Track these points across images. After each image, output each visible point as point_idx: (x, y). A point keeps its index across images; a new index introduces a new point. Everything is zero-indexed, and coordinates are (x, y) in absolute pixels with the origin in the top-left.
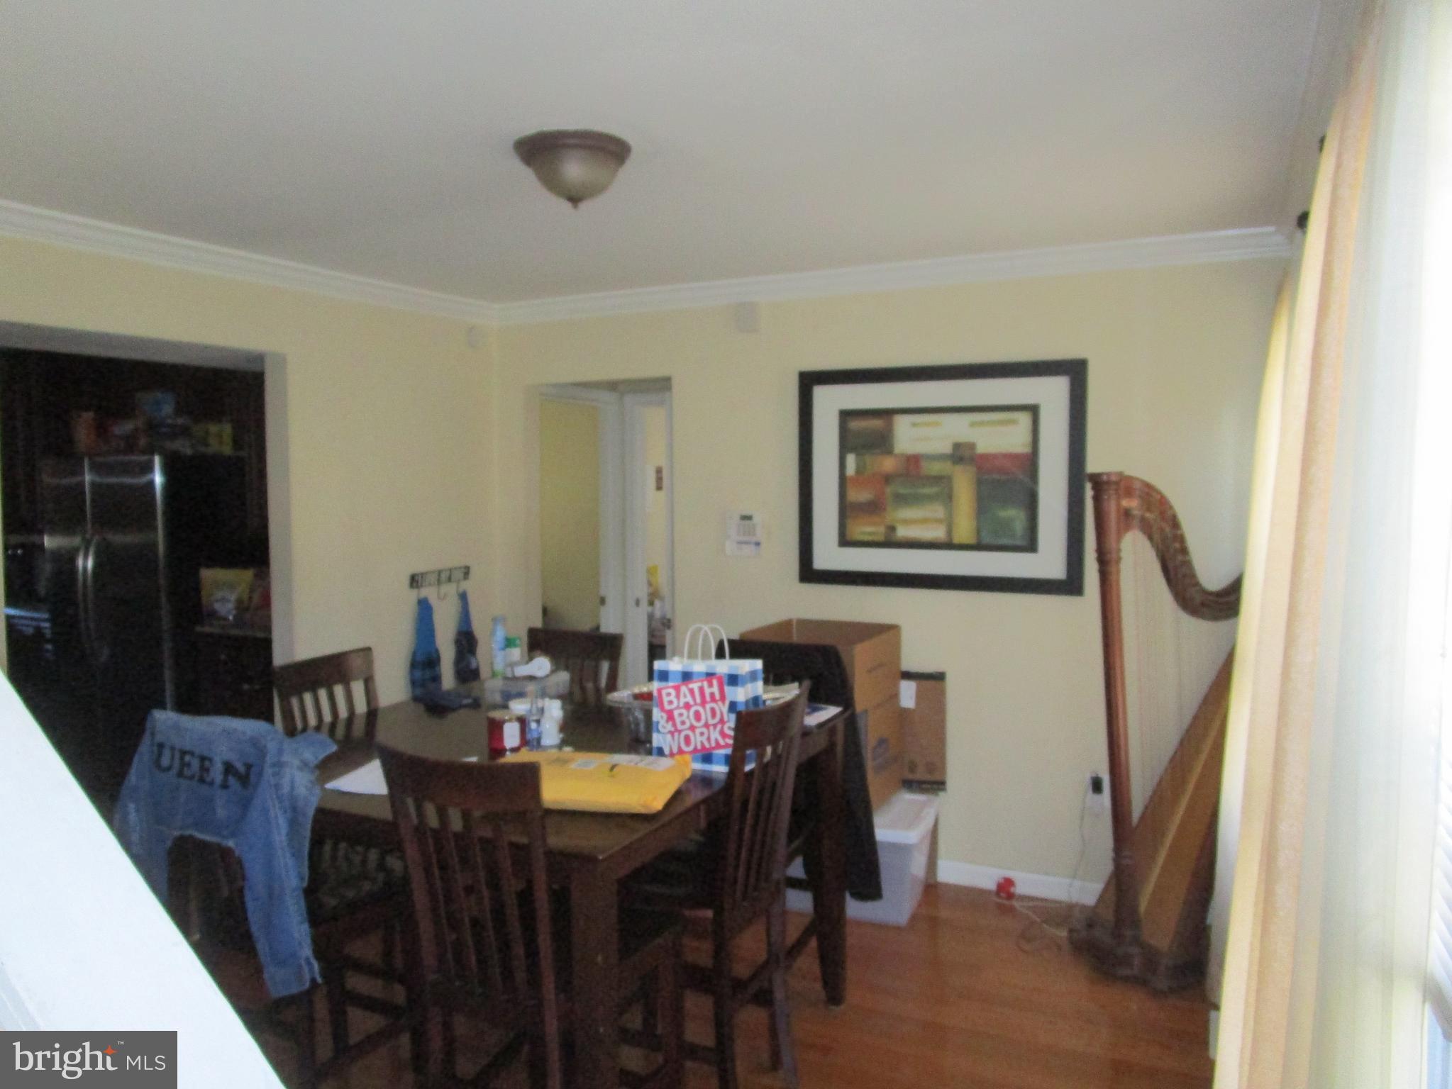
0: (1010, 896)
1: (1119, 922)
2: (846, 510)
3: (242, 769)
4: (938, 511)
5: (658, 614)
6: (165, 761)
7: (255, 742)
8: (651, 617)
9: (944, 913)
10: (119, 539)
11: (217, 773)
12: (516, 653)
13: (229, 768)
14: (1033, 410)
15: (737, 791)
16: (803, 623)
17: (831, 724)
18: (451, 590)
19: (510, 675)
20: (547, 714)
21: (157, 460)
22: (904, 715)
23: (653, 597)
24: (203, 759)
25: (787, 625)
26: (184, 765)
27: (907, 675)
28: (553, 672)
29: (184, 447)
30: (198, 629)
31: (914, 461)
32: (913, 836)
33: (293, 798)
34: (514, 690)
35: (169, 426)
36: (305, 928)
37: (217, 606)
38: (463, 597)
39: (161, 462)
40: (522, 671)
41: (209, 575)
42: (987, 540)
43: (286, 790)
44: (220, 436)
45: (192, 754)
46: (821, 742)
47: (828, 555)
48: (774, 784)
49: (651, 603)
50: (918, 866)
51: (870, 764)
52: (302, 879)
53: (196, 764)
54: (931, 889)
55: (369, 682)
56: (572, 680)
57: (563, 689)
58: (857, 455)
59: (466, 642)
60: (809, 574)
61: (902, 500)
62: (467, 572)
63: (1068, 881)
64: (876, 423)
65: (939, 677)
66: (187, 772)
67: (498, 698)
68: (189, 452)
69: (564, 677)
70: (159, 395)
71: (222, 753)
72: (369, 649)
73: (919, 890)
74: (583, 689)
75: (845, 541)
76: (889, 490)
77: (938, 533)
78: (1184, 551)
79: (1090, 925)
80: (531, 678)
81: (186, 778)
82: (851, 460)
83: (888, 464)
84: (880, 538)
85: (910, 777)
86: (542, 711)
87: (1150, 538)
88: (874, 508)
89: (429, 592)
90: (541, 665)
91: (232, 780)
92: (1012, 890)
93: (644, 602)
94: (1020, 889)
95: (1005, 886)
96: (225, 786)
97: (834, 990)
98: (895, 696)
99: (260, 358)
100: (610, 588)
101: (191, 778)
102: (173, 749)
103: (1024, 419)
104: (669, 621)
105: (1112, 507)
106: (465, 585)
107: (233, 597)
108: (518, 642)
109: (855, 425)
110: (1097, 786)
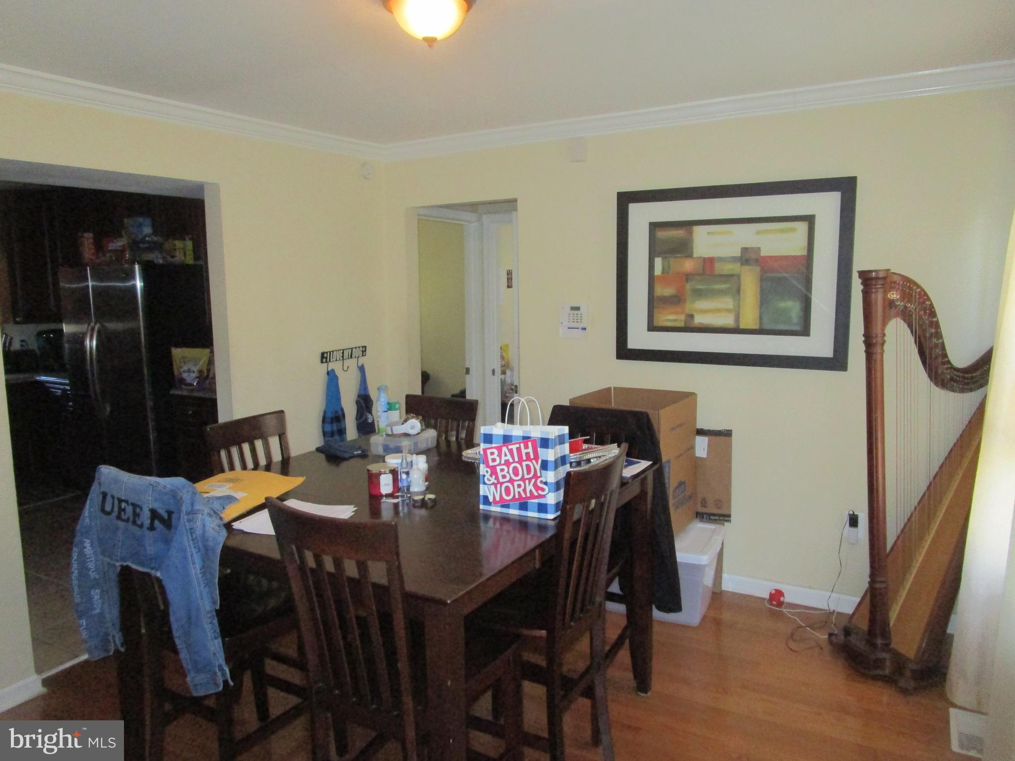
0: (780, 604)
1: (871, 632)
2: (653, 302)
3: (166, 516)
4: (728, 302)
5: (508, 381)
6: (108, 508)
7: (174, 494)
8: (503, 383)
9: (726, 616)
10: (114, 326)
11: (145, 517)
12: (395, 415)
13: (154, 514)
14: (810, 220)
15: (567, 535)
16: (619, 391)
17: (643, 476)
18: (352, 363)
19: (390, 433)
20: (415, 467)
21: (137, 267)
22: (696, 463)
23: (505, 367)
24: (134, 506)
25: (605, 393)
26: (122, 510)
27: (701, 432)
28: (422, 430)
29: (157, 258)
30: (172, 392)
31: (709, 262)
32: (705, 559)
33: (204, 539)
34: (392, 445)
35: (149, 242)
36: (218, 643)
37: (185, 375)
38: (362, 369)
39: (139, 270)
40: (399, 429)
41: (177, 353)
42: (768, 326)
43: (199, 532)
44: (184, 249)
45: (126, 502)
46: (634, 490)
47: (639, 338)
48: (598, 525)
49: (504, 373)
50: (708, 580)
51: (671, 502)
52: (214, 603)
53: (129, 509)
54: (717, 596)
55: (282, 436)
56: (439, 436)
57: (432, 444)
58: (664, 259)
59: (365, 403)
60: (624, 352)
61: (699, 294)
62: (364, 350)
63: (828, 594)
64: (678, 233)
65: (728, 434)
66: (124, 517)
67: (380, 451)
68: (161, 261)
69: (431, 434)
70: (141, 220)
71: (149, 502)
72: (282, 412)
73: (708, 596)
74: (448, 442)
75: (652, 327)
76: (688, 286)
77: (728, 321)
78: (938, 335)
79: (847, 632)
80: (407, 435)
81: (123, 520)
82: (658, 262)
83: (688, 265)
84: (681, 324)
85: (701, 510)
86: (411, 464)
87: (910, 326)
88: (676, 300)
89: (335, 366)
90: (414, 425)
91: (157, 523)
92: (782, 599)
93: (498, 371)
94: (788, 598)
95: (776, 596)
96: (152, 528)
97: (642, 681)
98: (692, 448)
99: (200, 187)
100: (472, 362)
101: (127, 520)
102: (113, 497)
103: (803, 227)
104: (516, 386)
105: (878, 298)
106: (362, 360)
107: (195, 369)
108: (397, 406)
109: (661, 234)
110: (853, 521)
